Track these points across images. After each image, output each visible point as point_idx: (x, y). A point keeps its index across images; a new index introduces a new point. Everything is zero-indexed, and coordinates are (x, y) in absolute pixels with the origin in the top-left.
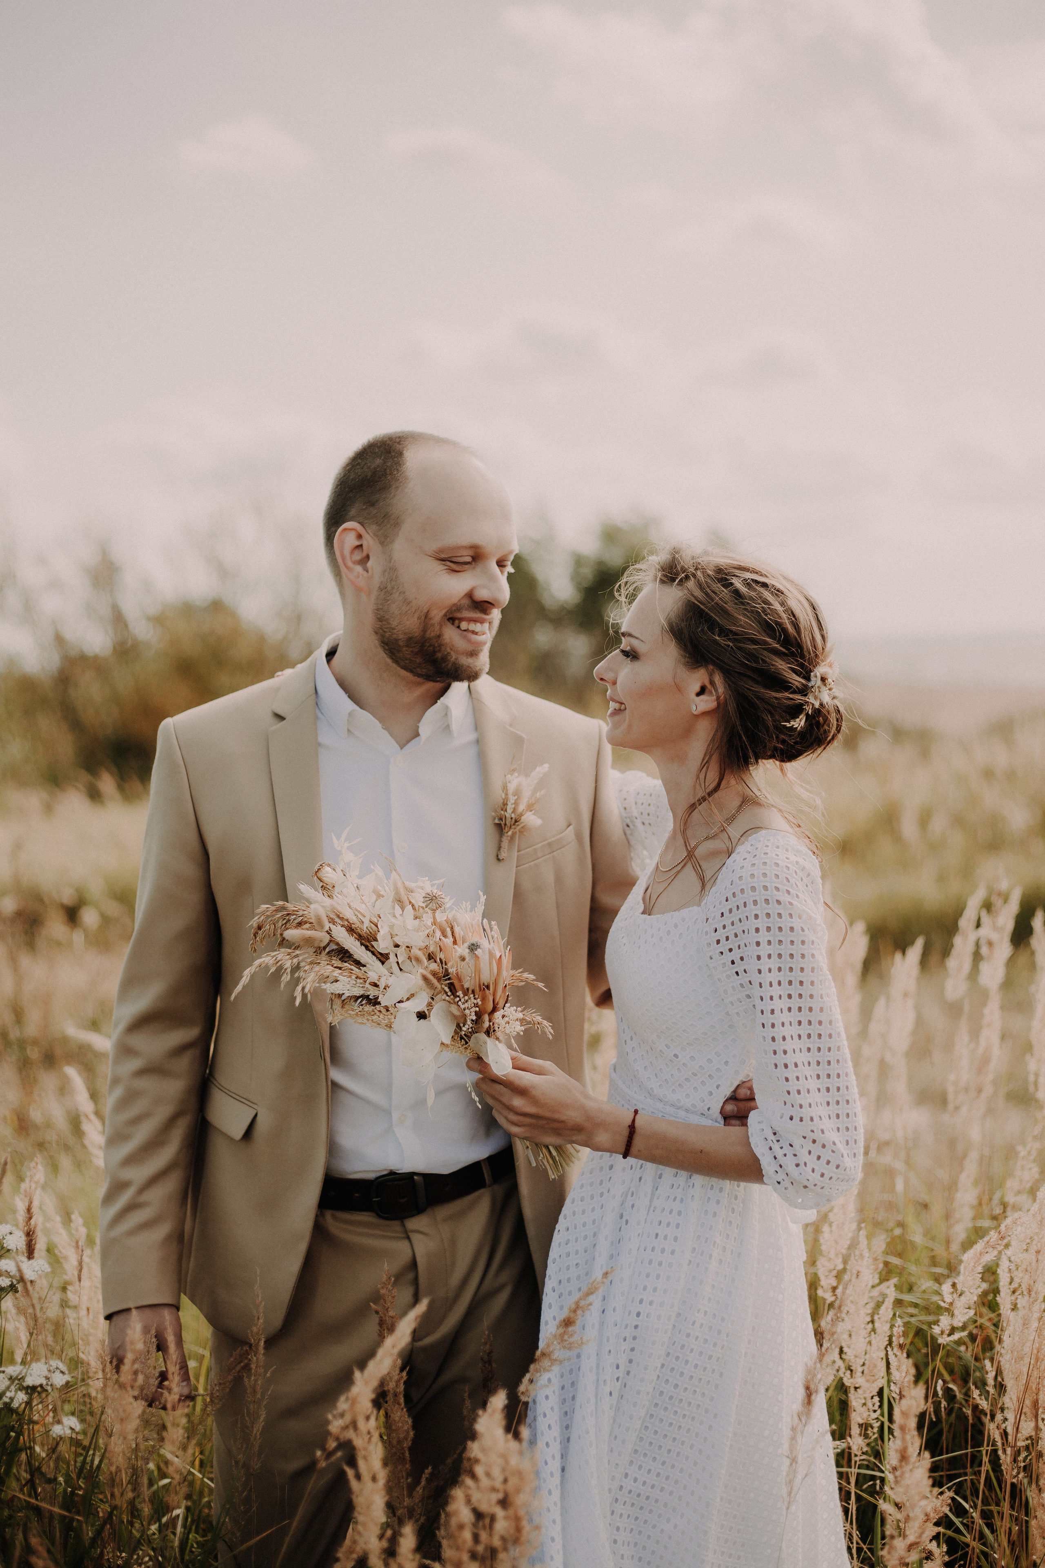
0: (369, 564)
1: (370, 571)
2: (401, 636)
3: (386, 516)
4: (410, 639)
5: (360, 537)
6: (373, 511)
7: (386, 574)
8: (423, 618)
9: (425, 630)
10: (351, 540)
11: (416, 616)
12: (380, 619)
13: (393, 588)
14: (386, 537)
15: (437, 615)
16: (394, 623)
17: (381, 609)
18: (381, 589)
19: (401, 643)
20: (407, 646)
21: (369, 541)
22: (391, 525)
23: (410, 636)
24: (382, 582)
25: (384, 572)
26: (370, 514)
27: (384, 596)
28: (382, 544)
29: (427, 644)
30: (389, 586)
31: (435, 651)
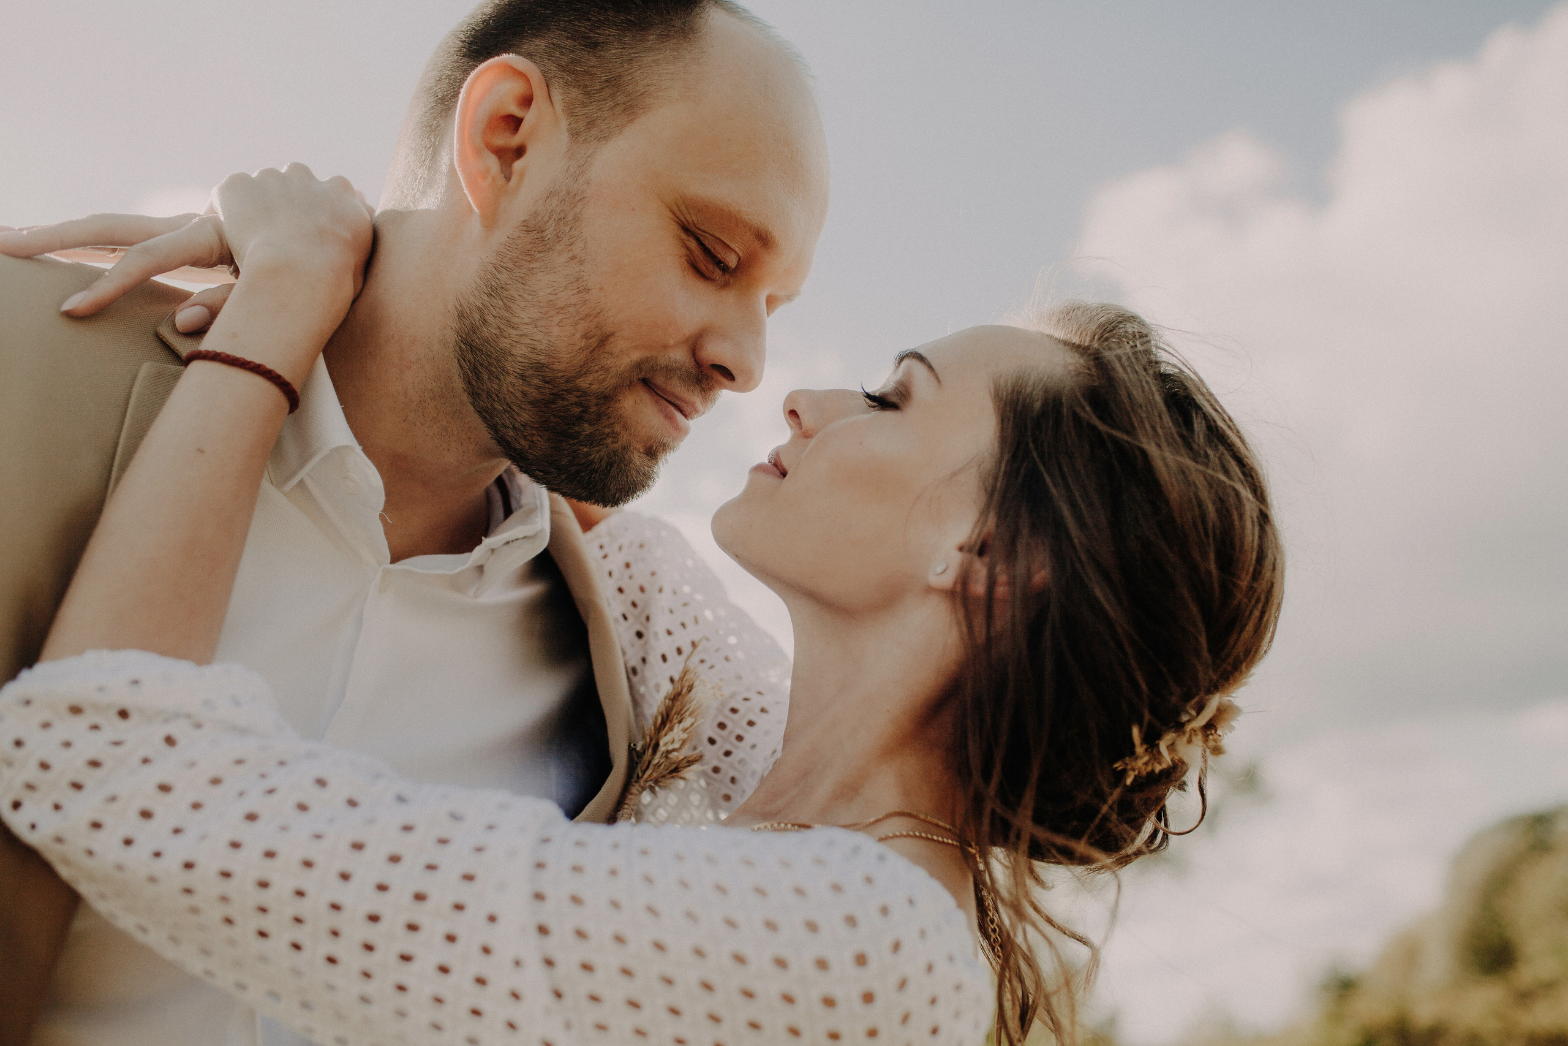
0: (519, 165)
1: (514, 178)
2: (520, 351)
3: (614, 83)
4: (539, 367)
5: (527, 98)
6: (588, 58)
7: (555, 201)
8: (594, 342)
10: (504, 99)
11: (583, 327)
12: (495, 291)
13: (559, 239)
14: (591, 124)
16: (524, 314)
17: (509, 270)
18: (527, 228)
21: (545, 117)
22: (617, 105)
23: (543, 359)
24: (536, 214)
25: (551, 194)
26: (574, 62)
27: (529, 247)
28: (574, 134)
29: (572, 398)
30: (547, 232)
31: (580, 418)
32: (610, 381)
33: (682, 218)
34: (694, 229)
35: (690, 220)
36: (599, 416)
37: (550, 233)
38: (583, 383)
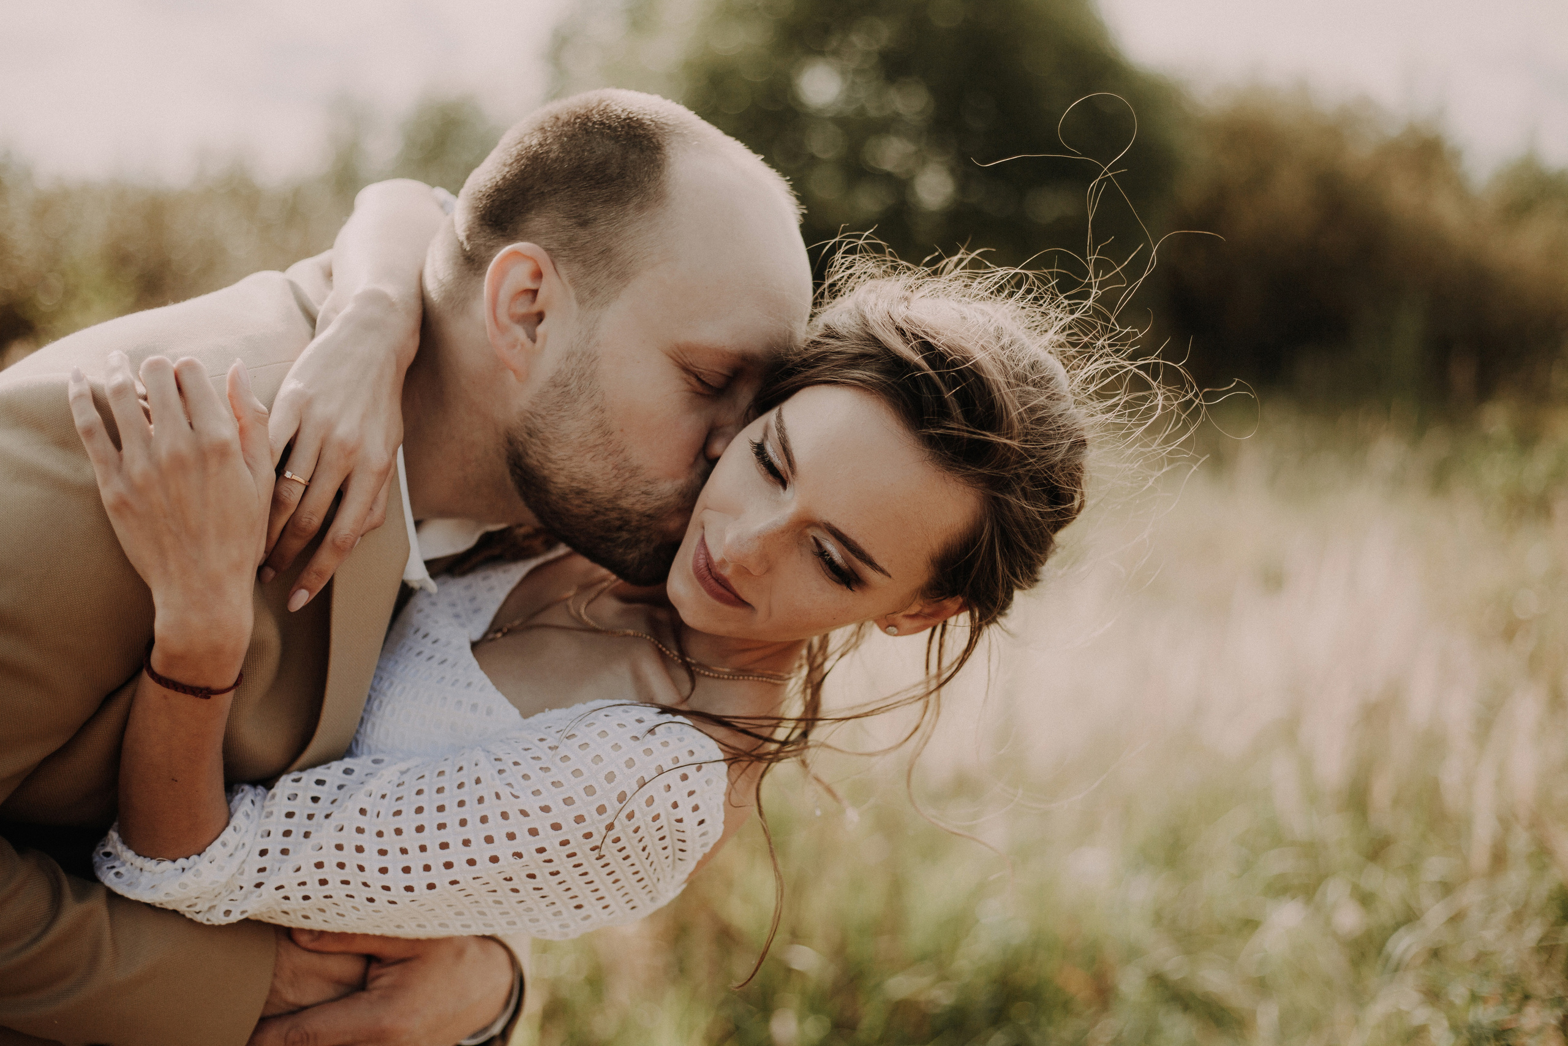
0: (541, 329)
1: (539, 340)
3: (606, 253)
5: (538, 275)
6: (583, 235)
10: (520, 276)
22: (611, 273)
23: (584, 487)
24: (559, 372)
25: (570, 355)
26: (571, 240)
27: (559, 399)
28: (581, 302)
29: (614, 515)
30: (572, 386)
31: (620, 528)
33: (680, 361)
34: (691, 368)
35: (685, 360)
37: (574, 385)
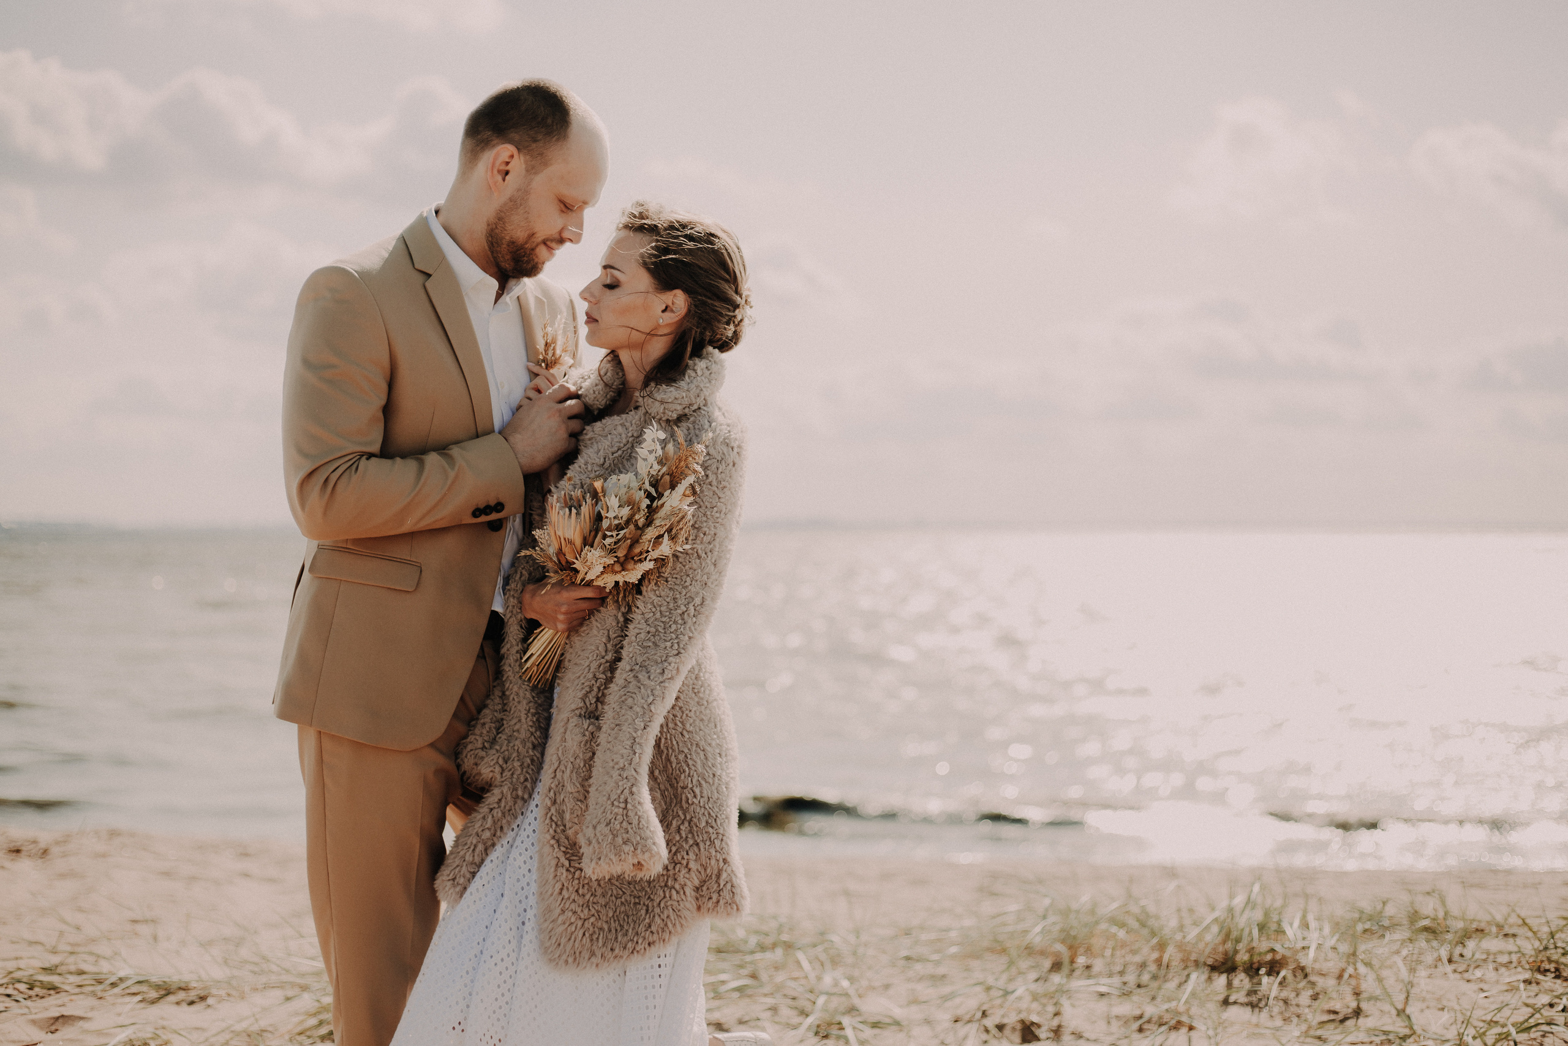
2: (507, 238)
4: (513, 243)
8: (531, 235)
9: (526, 243)
11: (527, 232)
12: (500, 219)
13: (521, 205)
14: (533, 168)
15: (540, 236)
16: (509, 227)
17: (505, 213)
18: (511, 200)
19: (504, 241)
20: (508, 246)
21: (518, 165)
32: (534, 245)
36: (529, 255)
38: (527, 246)
